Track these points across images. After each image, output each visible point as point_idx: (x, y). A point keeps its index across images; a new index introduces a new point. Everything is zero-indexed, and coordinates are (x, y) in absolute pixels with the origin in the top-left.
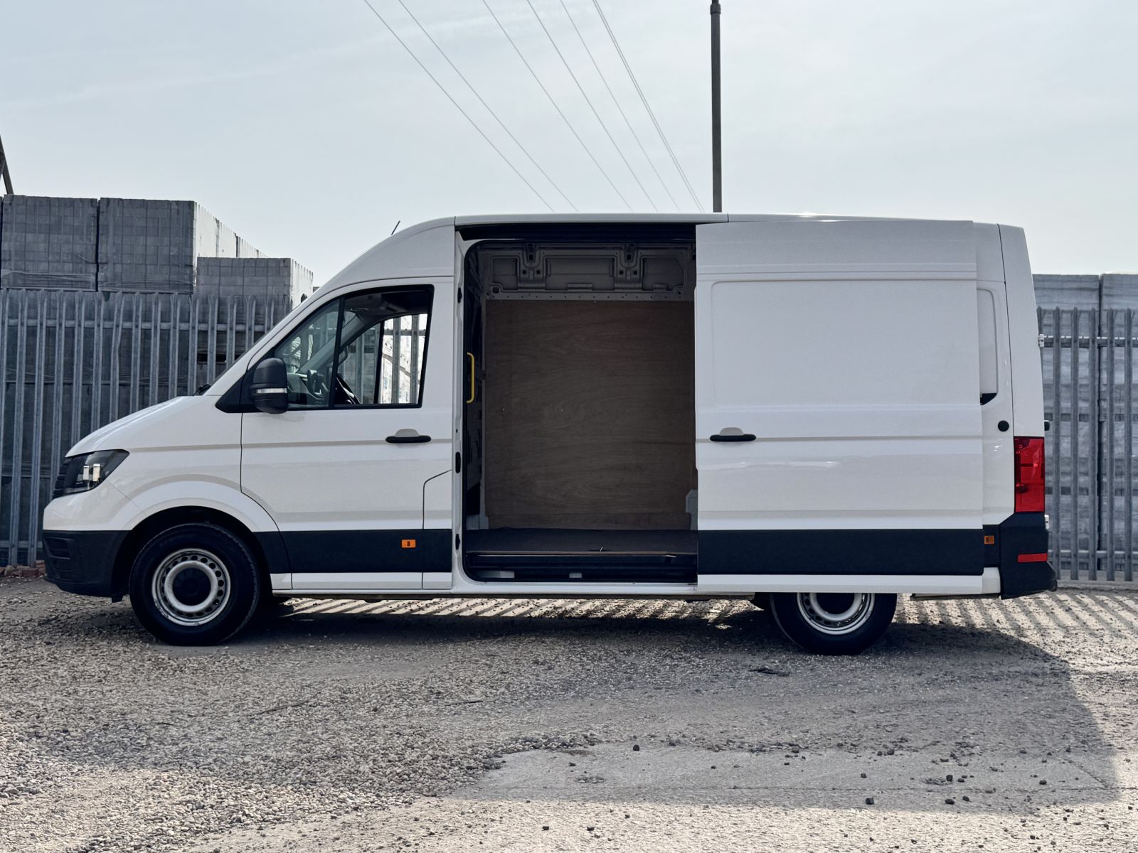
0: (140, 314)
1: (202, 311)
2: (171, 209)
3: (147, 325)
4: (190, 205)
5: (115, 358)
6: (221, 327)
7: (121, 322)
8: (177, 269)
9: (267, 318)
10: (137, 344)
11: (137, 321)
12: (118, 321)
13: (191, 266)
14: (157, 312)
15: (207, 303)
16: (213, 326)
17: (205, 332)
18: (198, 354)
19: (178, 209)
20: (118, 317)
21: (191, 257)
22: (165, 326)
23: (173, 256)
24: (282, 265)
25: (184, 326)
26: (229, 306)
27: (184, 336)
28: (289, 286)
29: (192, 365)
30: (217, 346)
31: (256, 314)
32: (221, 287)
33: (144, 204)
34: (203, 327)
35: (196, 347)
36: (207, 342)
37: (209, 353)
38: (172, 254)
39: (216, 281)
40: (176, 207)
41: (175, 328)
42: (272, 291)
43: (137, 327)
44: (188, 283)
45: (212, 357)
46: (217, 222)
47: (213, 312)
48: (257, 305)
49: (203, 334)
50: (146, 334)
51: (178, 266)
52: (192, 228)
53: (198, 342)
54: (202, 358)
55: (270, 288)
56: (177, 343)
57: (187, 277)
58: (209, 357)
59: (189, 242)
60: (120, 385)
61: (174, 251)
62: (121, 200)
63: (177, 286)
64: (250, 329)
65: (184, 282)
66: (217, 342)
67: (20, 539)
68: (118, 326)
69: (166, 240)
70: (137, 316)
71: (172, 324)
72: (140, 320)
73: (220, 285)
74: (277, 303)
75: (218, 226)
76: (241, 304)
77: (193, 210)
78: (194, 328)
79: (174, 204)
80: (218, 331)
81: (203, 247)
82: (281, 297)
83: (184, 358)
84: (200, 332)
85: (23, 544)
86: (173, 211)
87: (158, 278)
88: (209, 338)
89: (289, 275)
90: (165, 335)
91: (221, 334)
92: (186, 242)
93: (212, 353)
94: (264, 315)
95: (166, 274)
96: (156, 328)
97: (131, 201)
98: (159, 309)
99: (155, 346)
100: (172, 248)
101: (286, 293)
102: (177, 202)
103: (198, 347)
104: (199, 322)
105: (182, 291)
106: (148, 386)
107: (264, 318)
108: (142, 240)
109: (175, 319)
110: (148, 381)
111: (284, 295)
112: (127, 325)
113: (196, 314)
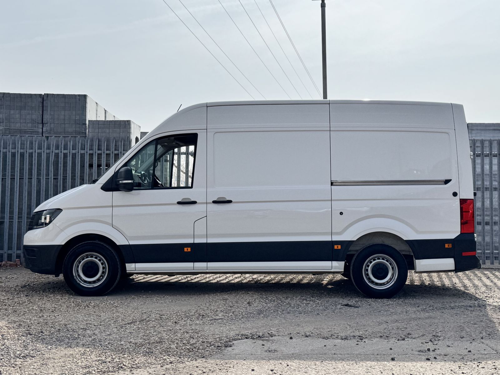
0: (63, 147)
1: (90, 144)
2: (76, 98)
3: (65, 151)
4: (85, 96)
5: (51, 166)
6: (99, 152)
7: (54, 150)
8: (79, 125)
9: (120, 148)
10: (61, 160)
11: (61, 149)
12: (53, 150)
13: (85, 124)
14: (70, 145)
15: (93, 141)
16: (96, 151)
17: (92, 154)
18: (89, 164)
19: (79, 98)
20: (53, 147)
21: (85, 120)
22: (74, 152)
23: (78, 119)
24: (127, 123)
25: (83, 152)
26: (103, 143)
27: (83, 156)
28: (130, 133)
29: (87, 169)
30: (98, 161)
31: (115, 146)
32: (99, 134)
33: (64, 96)
34: (91, 152)
35: (88, 161)
36: (93, 159)
37: (94, 164)
38: (76, 119)
39: (97, 131)
40: (79, 97)
41: (78, 152)
42: (122, 135)
43: (61, 152)
44: (84, 132)
45: (95, 166)
46: (97, 103)
47: (96, 145)
48: (115, 142)
49: (91, 155)
50: (65, 155)
51: (79, 124)
52: (86, 107)
53: (89, 159)
54: (91, 166)
55: (121, 134)
56: (79, 159)
57: (83, 129)
58: (94, 165)
59: (84, 113)
60: (54, 179)
61: (78, 118)
62: (54, 94)
63: (79, 133)
64: (112, 153)
65: (82, 131)
66: (98, 159)
67: (8, 249)
68: (52, 152)
69: (74, 113)
70: (61, 147)
71: (77, 151)
72: (63, 149)
73: (98, 133)
74: (124, 141)
75: (97, 106)
76: (108, 141)
77: (86, 99)
78: (87, 152)
79: (78, 96)
80: (98, 154)
81: (91, 115)
82: (126, 138)
83: (82, 166)
84: (90, 154)
85: (10, 252)
86: (77, 99)
87: (70, 130)
88: (94, 157)
89: (130, 128)
90: (74, 156)
91: (99, 155)
93: (95, 164)
94: (119, 146)
95: (74, 128)
96: (70, 152)
97: (58, 95)
98: (71, 144)
99: (70, 161)
100: (76, 116)
101: (128, 136)
102: (79, 95)
103: (89, 161)
104: (89, 150)
105: (82, 135)
106: (67, 179)
107: (119, 147)
108: (63, 113)
109: (78, 148)
110: (66, 177)
111: (128, 137)
112: (57, 151)
113: (88, 146)
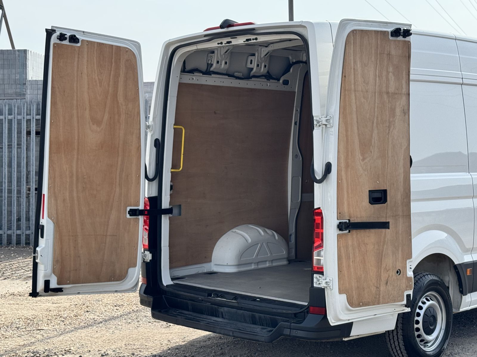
4: (25, 52)
13: (26, 85)
17: (30, 120)
18: (27, 132)
21: (26, 80)
22: (10, 117)
25: (19, 117)
27: (19, 123)
29: (24, 137)
30: (36, 128)
33: (2, 52)
34: (28, 117)
39: (36, 92)
40: (18, 53)
47: (33, 109)
51: (20, 84)
52: (26, 64)
53: (26, 125)
56: (16, 126)
57: (25, 90)
58: (32, 133)
59: (25, 71)
63: (20, 95)
65: (23, 93)
66: (36, 125)
69: (14, 71)
71: (13, 116)
73: (38, 95)
78: (24, 118)
80: (36, 119)
84: (27, 120)
86: (16, 55)
87: (10, 91)
90: (10, 122)
92: (23, 71)
95: (14, 89)
96: (5, 118)
98: (7, 108)
99: (6, 128)
100: (16, 75)
103: (26, 128)
108: (2, 71)
109: (14, 113)
113: (25, 111)
